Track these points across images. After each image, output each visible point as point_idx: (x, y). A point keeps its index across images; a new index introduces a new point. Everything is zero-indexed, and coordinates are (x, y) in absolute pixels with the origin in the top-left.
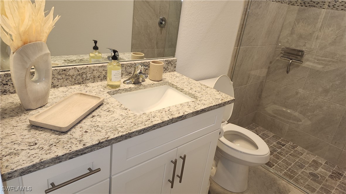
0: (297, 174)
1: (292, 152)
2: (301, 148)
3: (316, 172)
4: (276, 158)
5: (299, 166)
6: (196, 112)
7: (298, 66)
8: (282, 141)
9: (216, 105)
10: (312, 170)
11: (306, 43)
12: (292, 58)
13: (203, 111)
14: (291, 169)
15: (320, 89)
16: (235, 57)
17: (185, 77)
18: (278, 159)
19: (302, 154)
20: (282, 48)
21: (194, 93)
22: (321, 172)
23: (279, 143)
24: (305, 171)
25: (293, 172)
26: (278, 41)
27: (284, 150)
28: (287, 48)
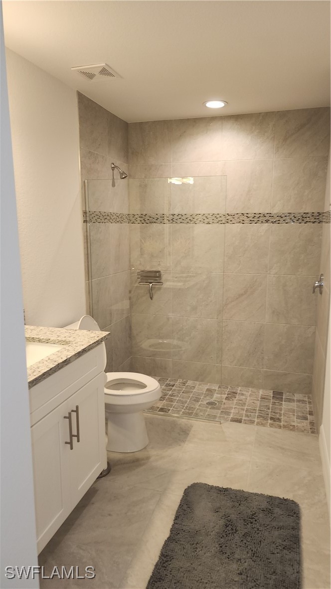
0: (195, 408)
1: (184, 389)
2: (192, 381)
3: (212, 400)
4: (170, 401)
5: (195, 400)
6: (77, 353)
7: (159, 289)
8: (170, 382)
9: (95, 343)
10: (208, 400)
11: (159, 262)
12: (152, 281)
13: (84, 351)
14: (188, 407)
15: (189, 308)
16: (89, 293)
17: (41, 328)
18: (172, 401)
19: (194, 387)
20: (137, 272)
21: (64, 339)
22: (217, 398)
23: (168, 385)
24: (202, 403)
25: (190, 408)
26: (131, 266)
27: (175, 390)
28: (143, 271)
